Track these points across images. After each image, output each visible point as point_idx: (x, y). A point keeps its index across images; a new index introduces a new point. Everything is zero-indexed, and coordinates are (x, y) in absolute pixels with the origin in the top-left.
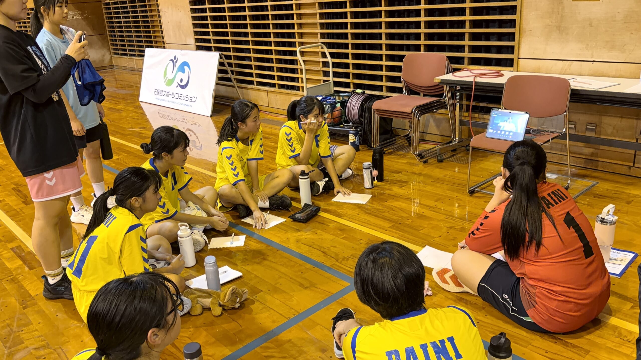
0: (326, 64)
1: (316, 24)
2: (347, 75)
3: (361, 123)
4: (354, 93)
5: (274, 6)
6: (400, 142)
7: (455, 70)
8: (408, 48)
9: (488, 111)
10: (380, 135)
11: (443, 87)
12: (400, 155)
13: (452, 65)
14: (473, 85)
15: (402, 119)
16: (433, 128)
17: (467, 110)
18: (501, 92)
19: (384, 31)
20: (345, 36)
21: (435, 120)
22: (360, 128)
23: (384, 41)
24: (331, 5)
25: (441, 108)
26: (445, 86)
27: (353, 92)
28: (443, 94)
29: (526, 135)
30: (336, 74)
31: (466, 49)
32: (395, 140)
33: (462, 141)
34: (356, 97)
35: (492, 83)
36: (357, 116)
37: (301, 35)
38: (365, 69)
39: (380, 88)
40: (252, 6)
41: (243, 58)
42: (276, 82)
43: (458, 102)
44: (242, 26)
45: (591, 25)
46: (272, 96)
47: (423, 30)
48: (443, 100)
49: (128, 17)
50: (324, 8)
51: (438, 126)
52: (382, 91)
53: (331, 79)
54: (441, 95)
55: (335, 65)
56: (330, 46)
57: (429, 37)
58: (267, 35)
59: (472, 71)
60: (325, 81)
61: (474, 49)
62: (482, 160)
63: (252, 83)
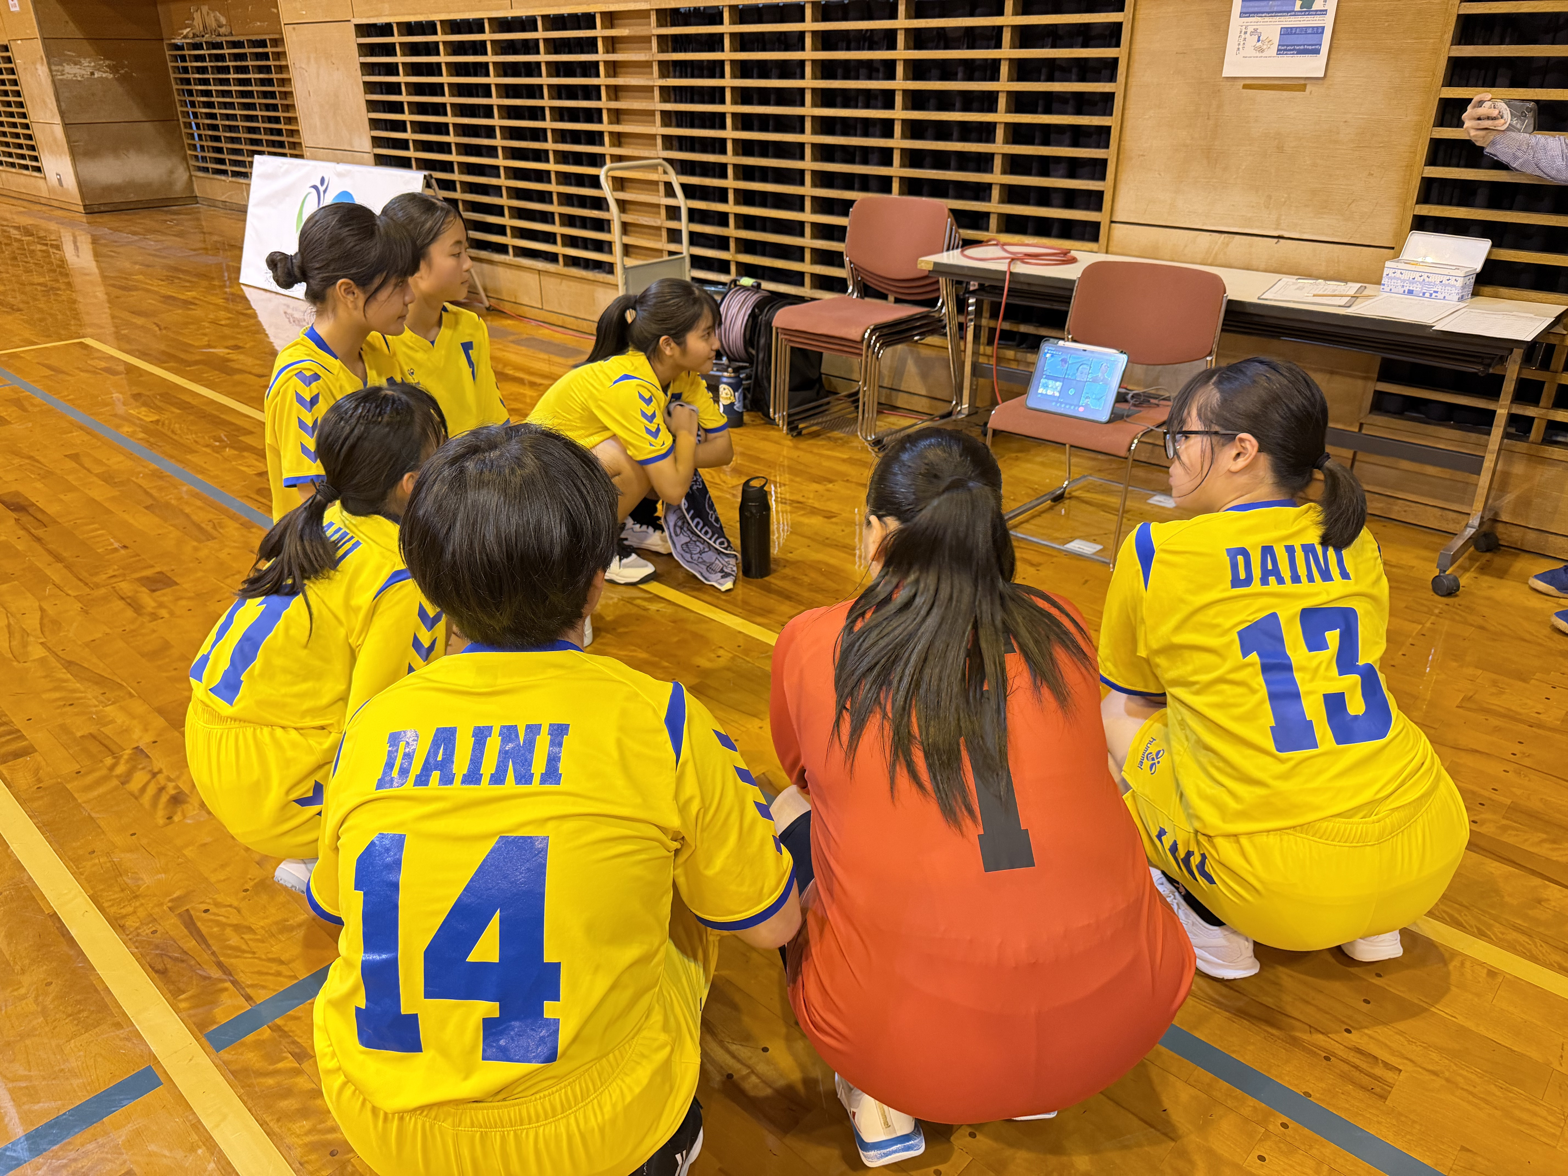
0: (673, 213)
1: (652, 113)
2: (722, 243)
3: (750, 359)
4: (736, 285)
5: (557, 64)
6: (839, 407)
7: (967, 243)
8: (865, 183)
9: (1034, 344)
10: (790, 390)
11: (938, 282)
12: (836, 440)
13: (961, 231)
14: (1004, 281)
15: (845, 355)
16: (913, 381)
17: (990, 342)
18: (1067, 300)
19: (808, 138)
20: (719, 146)
21: (921, 362)
22: (748, 371)
23: (808, 164)
24: (689, 70)
25: (932, 332)
26: (942, 280)
27: (734, 282)
28: (937, 299)
29: (1117, 405)
30: (696, 239)
31: (995, 193)
32: (828, 403)
33: (976, 413)
34: (741, 297)
35: (1050, 278)
36: (740, 343)
37: (618, 139)
38: (764, 230)
39: (797, 278)
40: (503, 64)
41: (484, 189)
42: (558, 249)
43: (971, 320)
44: (481, 110)
45: (1280, 149)
46: (550, 283)
47: (898, 142)
48: (936, 315)
49: (226, 82)
50: (672, 74)
51: (924, 376)
52: (802, 284)
53: (685, 248)
54: (932, 303)
55: (695, 216)
56: (685, 168)
57: (914, 158)
58: (538, 135)
59: (1007, 248)
60: (671, 253)
61: (1013, 194)
62: (1017, 459)
63: (502, 249)
